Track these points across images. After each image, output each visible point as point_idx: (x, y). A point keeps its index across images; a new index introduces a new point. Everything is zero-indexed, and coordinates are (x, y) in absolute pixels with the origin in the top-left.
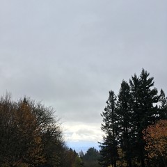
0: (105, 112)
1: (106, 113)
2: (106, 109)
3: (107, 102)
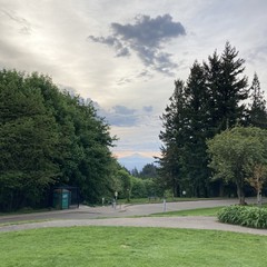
0: (166, 113)
1: (168, 115)
2: (167, 109)
3: (171, 99)
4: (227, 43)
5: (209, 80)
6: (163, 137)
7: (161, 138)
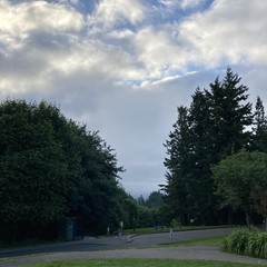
0: (170, 140)
1: (173, 141)
2: (172, 136)
3: (175, 126)
4: (229, 70)
5: (212, 106)
6: (168, 164)
7: (166, 165)
